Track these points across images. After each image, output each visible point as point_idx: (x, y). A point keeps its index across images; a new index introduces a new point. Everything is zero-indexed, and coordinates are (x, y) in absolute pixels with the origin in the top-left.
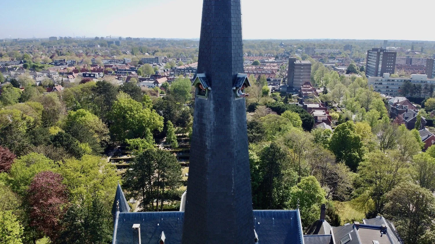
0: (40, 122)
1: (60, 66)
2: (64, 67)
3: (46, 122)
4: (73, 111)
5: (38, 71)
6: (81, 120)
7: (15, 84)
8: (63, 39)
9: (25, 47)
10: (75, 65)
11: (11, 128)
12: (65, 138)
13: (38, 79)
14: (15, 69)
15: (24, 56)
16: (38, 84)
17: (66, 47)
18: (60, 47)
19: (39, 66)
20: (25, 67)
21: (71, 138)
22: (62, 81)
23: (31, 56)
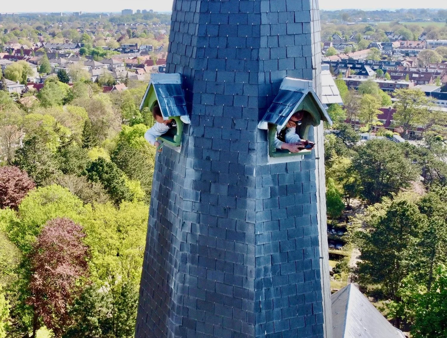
0: (80, 138)
1: (129, 54)
2: (134, 55)
3: (88, 138)
4: (128, 127)
5: (97, 61)
6: (137, 142)
7: (63, 77)
8: (141, 12)
9: (87, 24)
10: (150, 53)
11: (35, 143)
12: (106, 169)
13: (96, 72)
14: (68, 55)
15: (83, 36)
16: (94, 79)
17: (143, 25)
18: (135, 25)
19: (101, 52)
20: (82, 52)
21: (115, 170)
22: (127, 77)
23: (92, 38)
